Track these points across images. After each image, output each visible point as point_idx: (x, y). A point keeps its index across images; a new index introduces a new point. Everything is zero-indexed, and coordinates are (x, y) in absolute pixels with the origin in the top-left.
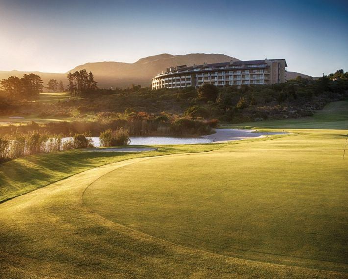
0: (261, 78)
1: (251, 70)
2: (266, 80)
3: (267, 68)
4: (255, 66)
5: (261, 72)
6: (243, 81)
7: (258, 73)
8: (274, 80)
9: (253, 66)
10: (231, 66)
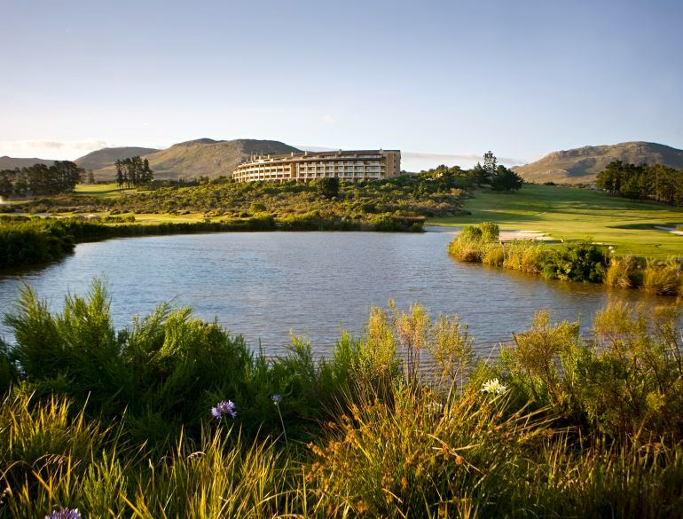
0: (376, 171)
1: (365, 161)
2: (382, 174)
3: (383, 159)
4: (369, 157)
5: (377, 164)
6: (356, 174)
7: (373, 165)
8: (390, 174)
9: (366, 157)
10: (340, 156)
